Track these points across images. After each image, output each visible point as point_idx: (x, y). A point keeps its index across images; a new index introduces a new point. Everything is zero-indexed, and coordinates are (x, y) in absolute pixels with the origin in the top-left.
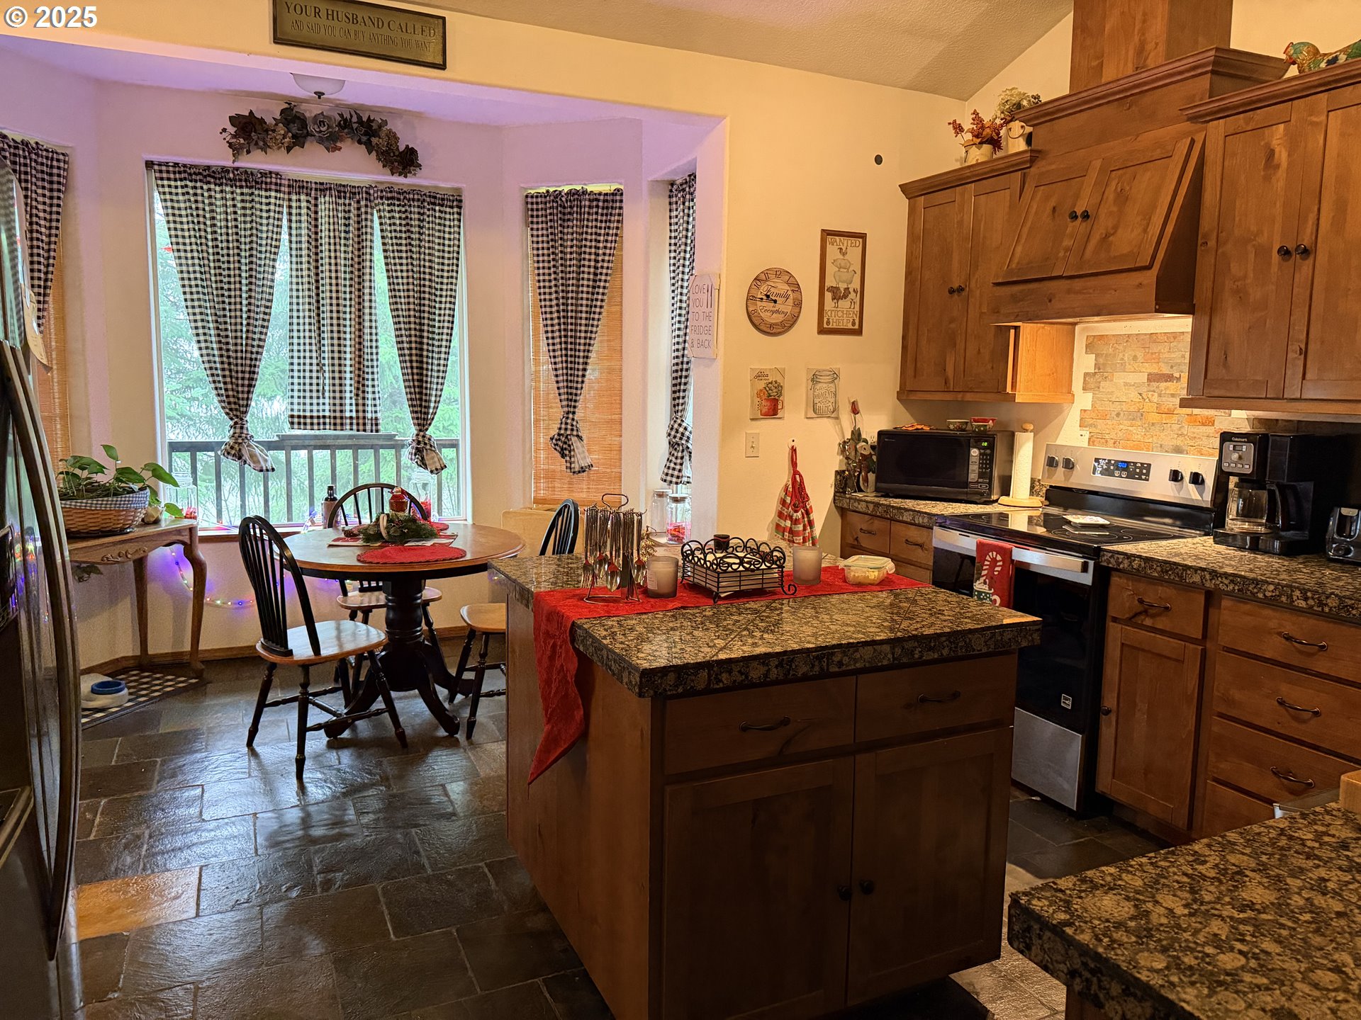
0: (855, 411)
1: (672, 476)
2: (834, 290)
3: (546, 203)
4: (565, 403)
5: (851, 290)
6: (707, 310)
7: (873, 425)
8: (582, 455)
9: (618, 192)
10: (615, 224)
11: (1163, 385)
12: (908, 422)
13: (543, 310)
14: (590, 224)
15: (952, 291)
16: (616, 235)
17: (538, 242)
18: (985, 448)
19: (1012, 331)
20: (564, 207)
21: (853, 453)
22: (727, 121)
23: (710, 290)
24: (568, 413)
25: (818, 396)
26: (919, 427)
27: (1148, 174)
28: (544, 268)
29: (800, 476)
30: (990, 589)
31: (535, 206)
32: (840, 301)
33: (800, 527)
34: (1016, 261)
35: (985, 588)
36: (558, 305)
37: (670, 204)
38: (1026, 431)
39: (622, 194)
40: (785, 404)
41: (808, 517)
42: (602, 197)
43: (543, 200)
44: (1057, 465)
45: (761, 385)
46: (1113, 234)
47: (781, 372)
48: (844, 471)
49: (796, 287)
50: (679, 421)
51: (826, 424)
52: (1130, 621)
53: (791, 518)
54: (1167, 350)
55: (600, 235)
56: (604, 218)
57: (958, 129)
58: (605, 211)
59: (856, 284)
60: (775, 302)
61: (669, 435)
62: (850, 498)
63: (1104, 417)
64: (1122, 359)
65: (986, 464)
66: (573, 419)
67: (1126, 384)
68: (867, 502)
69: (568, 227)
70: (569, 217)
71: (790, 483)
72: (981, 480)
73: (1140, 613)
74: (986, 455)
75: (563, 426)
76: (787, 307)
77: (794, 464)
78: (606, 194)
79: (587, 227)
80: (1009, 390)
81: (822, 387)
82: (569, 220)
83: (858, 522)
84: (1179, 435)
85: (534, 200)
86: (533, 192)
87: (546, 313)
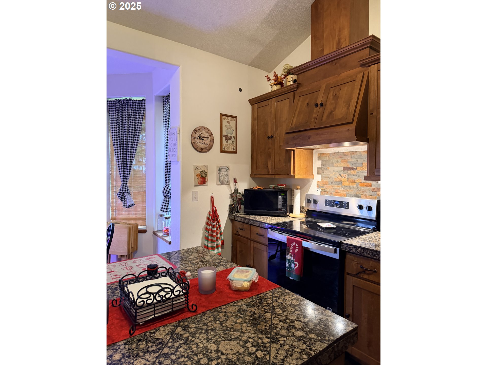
0: (235, 182)
1: (164, 208)
2: (226, 137)
3: (115, 104)
4: (122, 180)
5: (232, 137)
6: (175, 142)
7: (242, 187)
8: (130, 200)
9: (144, 100)
10: (143, 112)
11: (349, 171)
12: (255, 186)
13: (114, 144)
14: (133, 112)
15: (269, 138)
16: (143, 116)
17: (112, 118)
18: (283, 196)
19: (292, 152)
20: (123, 105)
21: (235, 198)
22: (180, 68)
23: (175, 134)
24: (124, 184)
25: (221, 176)
26: (259, 188)
27: (346, 88)
28: (114, 128)
29: (215, 208)
30: (294, 259)
31: (111, 105)
32: (228, 141)
33: (215, 229)
34: (294, 124)
35: (291, 258)
36: (120, 142)
37: (164, 104)
38: (298, 189)
39: (145, 101)
40: (208, 180)
41: (219, 224)
42: (137, 102)
43: (114, 102)
44: (311, 202)
45: (198, 172)
46: (334, 111)
47: (207, 167)
48: (232, 205)
49: (211, 134)
50: (167, 187)
51: (225, 187)
52: (357, 275)
53: (211, 225)
54: (350, 158)
55: (137, 116)
56: (138, 109)
57: (269, 79)
58: (139, 107)
59: (234, 135)
60: (203, 139)
61: (163, 192)
62: (235, 216)
63: (326, 183)
64: (332, 162)
65: (284, 202)
66: (126, 186)
67: (334, 171)
68: (241, 217)
69: (124, 112)
70: (124, 109)
71: (211, 210)
72: (283, 208)
73: (362, 272)
74: (285, 198)
75: (122, 189)
76: (208, 142)
77: (213, 203)
78: (139, 101)
79: (131, 112)
80: (292, 174)
81: (222, 173)
82: (124, 110)
83: (238, 225)
84: (357, 190)
85: (111, 102)
86: (110, 100)
87: (115, 145)
